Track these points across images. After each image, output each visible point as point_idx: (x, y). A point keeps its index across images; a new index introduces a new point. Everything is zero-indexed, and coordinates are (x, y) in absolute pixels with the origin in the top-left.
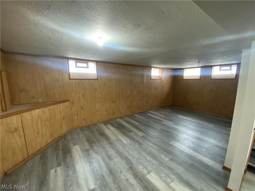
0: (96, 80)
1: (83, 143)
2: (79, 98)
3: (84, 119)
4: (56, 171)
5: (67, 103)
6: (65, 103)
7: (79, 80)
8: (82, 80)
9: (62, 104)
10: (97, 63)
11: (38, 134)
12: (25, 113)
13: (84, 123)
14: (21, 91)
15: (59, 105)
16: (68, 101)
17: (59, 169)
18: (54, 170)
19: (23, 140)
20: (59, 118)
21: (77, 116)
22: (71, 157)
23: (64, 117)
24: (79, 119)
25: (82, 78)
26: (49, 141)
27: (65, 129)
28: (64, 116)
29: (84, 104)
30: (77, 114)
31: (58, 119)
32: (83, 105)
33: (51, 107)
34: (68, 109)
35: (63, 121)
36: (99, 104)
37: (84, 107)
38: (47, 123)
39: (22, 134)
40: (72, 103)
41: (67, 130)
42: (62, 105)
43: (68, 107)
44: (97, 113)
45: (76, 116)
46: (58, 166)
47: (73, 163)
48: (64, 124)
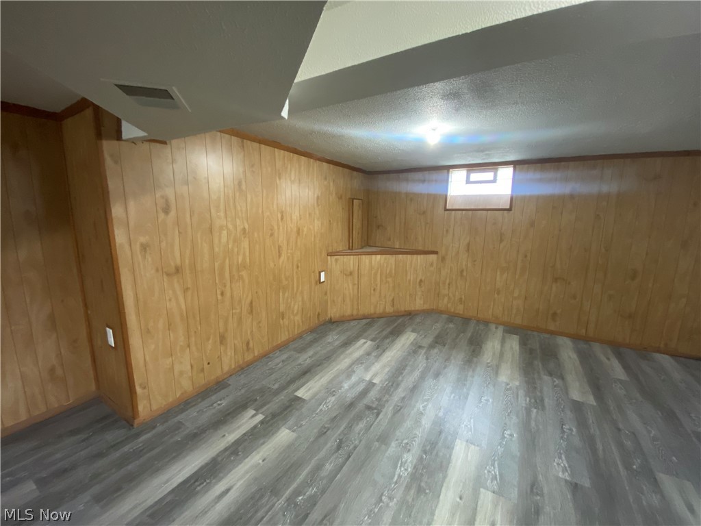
0: (506, 212)
1: (425, 336)
2: (458, 253)
3: (461, 299)
4: (365, 343)
5: (433, 257)
6: (428, 255)
7: (464, 212)
8: (470, 212)
9: (422, 256)
10: (517, 166)
11: (374, 290)
12: (364, 256)
13: (460, 309)
14: (378, 227)
15: (415, 256)
16: (436, 253)
17: (369, 343)
18: (365, 341)
19: (356, 291)
20: (412, 279)
21: (449, 288)
22: (393, 341)
23: (421, 281)
24: (451, 295)
25: (473, 208)
26: (389, 309)
27: (419, 304)
28: (423, 279)
29: (467, 265)
30: (449, 284)
31: (410, 280)
32: (464, 267)
33: (400, 256)
34: (432, 269)
35: (418, 287)
36: (505, 275)
37: (465, 274)
38: (390, 280)
39: (357, 283)
40: (443, 259)
41: (425, 308)
42: (420, 258)
43: (435, 265)
44: (496, 296)
45: (447, 287)
46: (372, 340)
47: (387, 348)
48: (419, 293)
